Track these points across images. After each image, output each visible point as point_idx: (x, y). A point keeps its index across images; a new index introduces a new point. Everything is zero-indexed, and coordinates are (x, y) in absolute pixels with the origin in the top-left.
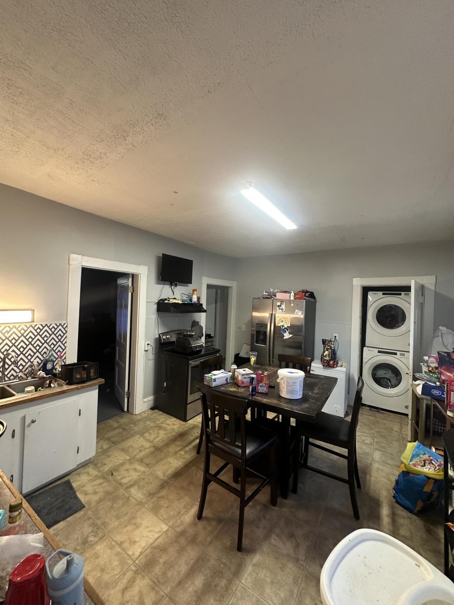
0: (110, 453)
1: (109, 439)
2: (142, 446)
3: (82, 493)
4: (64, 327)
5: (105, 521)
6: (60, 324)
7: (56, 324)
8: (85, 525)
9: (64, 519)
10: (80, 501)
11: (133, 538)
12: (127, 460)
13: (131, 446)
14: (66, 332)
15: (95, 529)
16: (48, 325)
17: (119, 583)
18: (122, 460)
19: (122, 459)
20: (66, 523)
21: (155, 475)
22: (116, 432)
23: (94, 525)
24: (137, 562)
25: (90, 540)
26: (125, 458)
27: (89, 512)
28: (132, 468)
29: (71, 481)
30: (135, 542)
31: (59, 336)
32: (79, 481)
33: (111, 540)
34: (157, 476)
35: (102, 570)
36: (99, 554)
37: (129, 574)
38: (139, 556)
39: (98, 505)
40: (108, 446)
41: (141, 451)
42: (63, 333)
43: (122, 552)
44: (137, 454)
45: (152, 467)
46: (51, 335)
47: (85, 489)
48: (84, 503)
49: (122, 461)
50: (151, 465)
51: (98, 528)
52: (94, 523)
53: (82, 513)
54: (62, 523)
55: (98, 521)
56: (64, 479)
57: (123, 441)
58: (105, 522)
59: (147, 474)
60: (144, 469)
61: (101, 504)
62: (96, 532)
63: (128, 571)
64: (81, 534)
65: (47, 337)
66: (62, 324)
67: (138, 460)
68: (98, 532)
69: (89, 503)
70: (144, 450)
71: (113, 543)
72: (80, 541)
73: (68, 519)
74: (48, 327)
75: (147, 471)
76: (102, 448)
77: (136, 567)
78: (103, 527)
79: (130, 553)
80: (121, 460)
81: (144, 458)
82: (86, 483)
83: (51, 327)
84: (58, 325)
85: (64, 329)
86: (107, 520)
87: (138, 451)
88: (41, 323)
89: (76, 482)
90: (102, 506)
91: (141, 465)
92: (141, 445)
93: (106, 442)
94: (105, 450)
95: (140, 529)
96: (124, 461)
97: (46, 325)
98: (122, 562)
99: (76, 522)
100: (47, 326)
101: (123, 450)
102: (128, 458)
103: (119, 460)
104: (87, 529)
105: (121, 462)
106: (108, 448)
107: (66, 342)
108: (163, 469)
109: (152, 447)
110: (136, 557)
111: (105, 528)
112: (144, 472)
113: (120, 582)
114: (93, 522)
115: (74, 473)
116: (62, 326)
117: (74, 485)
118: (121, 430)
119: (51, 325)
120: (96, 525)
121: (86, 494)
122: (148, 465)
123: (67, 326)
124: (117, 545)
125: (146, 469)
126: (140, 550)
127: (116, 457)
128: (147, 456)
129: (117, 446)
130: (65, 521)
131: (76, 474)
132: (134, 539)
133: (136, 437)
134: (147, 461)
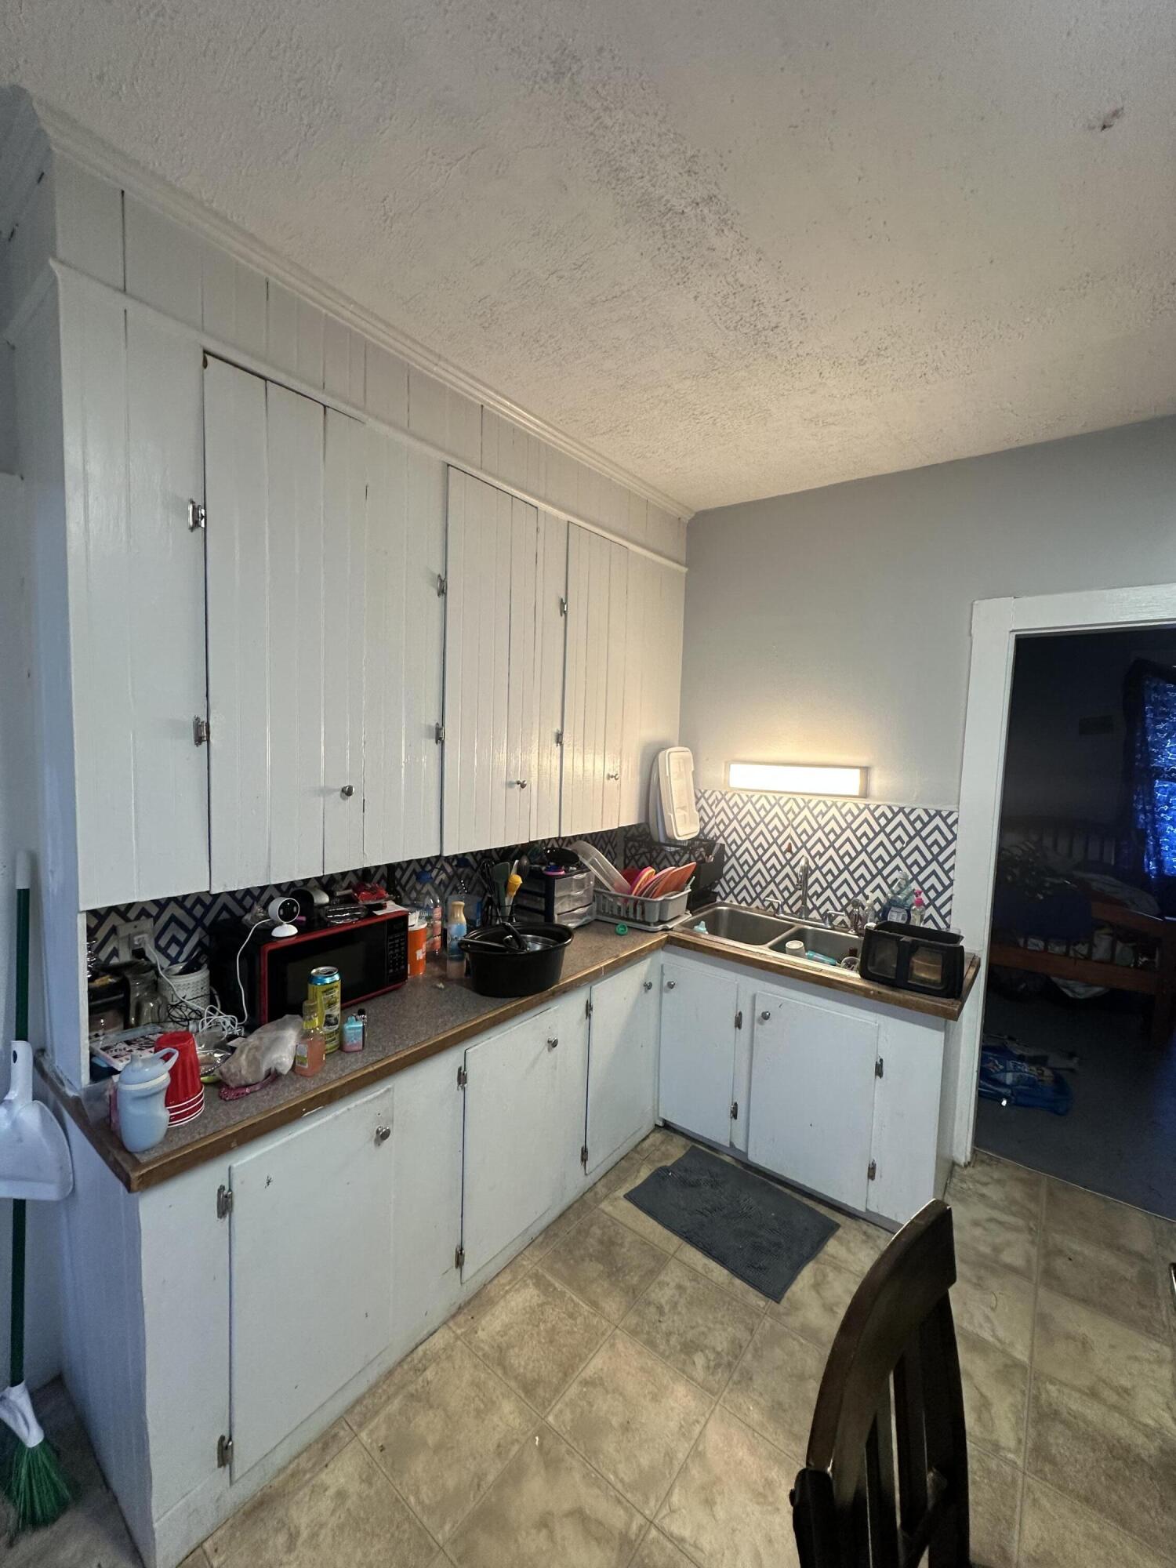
0: (993, 1283)
1: (1050, 1253)
2: (1126, 1391)
3: (815, 1275)
4: (950, 821)
5: (754, 1377)
6: (938, 813)
7: (926, 811)
8: (730, 1329)
9: (735, 1271)
10: (792, 1279)
11: (722, 1493)
12: (1004, 1352)
13: (1085, 1345)
14: (955, 838)
15: (726, 1359)
16: (907, 810)
17: (596, 1491)
18: (994, 1336)
19: (1001, 1333)
20: (727, 1281)
21: (1013, 1509)
22: (1108, 1259)
23: (737, 1349)
24: (654, 1533)
25: (696, 1360)
26: (1012, 1344)
27: (768, 1322)
28: (984, 1390)
29: (840, 1232)
30: (709, 1503)
31: (932, 845)
32: (849, 1250)
33: (703, 1421)
34: (1010, 1525)
35: (626, 1427)
36: (663, 1400)
37: (617, 1518)
38: (670, 1537)
39: (794, 1335)
40: (1019, 1262)
41: (1093, 1394)
42: (945, 838)
43: (677, 1468)
44: (1061, 1383)
45: (1045, 1479)
46: (911, 839)
47: (831, 1275)
48: (788, 1294)
49: (991, 1339)
50: (1047, 1468)
51: (730, 1364)
52: (741, 1347)
53: (762, 1304)
54: (726, 1272)
55: (749, 1356)
56: (838, 1214)
57: (1085, 1301)
58: (751, 1379)
59: (993, 1465)
60: (1012, 1444)
61: (803, 1341)
62: (718, 1366)
63: (626, 1509)
64: (705, 1330)
65: (903, 842)
66: (944, 814)
67: (1037, 1398)
68: (720, 1370)
69: (795, 1307)
70: (1114, 1407)
71: (697, 1428)
72: (690, 1335)
73: (737, 1282)
74: (907, 816)
75: (1006, 1461)
76: (997, 1250)
77: (637, 1536)
78: (736, 1377)
79: (676, 1498)
80: (993, 1331)
81: (1064, 1422)
82: (851, 1272)
83: (912, 817)
84: (932, 813)
85: (950, 827)
86: (758, 1382)
87: (1084, 1381)
88: (889, 803)
89: (842, 1244)
90: (797, 1347)
91: (1019, 1420)
92: (1125, 1382)
93: (1034, 1251)
94: (996, 1262)
95: (758, 1508)
96: (998, 1345)
97: (901, 810)
98: (646, 1482)
99: (734, 1303)
100: (941, 816)
101: (1042, 1322)
102: (1021, 1353)
103: (987, 1325)
104: (720, 1340)
105: (987, 1335)
106: (1012, 1269)
107: (953, 867)
108: (1069, 1547)
109: (1158, 1442)
110: (666, 1523)
111: (735, 1383)
112: (997, 1447)
113: (599, 1492)
114: (744, 1344)
115: (865, 1226)
116: (944, 819)
117: (832, 1246)
118: (1131, 1272)
119: (913, 810)
120: (736, 1357)
121: (817, 1286)
122: (1040, 1453)
123: (956, 821)
124: (692, 1442)
125: (1016, 1451)
126: (686, 1533)
127: (993, 1309)
128: (1088, 1437)
129: (1042, 1292)
130: (731, 1276)
131: (865, 1233)
132: (718, 1499)
133: (1155, 1346)
134: (1058, 1441)
